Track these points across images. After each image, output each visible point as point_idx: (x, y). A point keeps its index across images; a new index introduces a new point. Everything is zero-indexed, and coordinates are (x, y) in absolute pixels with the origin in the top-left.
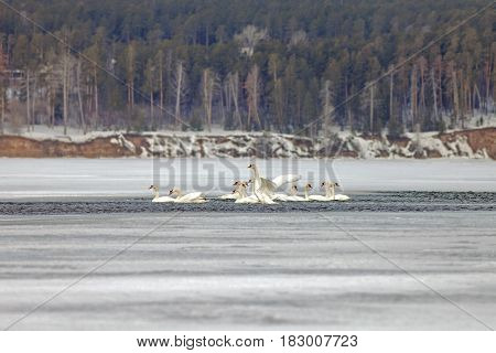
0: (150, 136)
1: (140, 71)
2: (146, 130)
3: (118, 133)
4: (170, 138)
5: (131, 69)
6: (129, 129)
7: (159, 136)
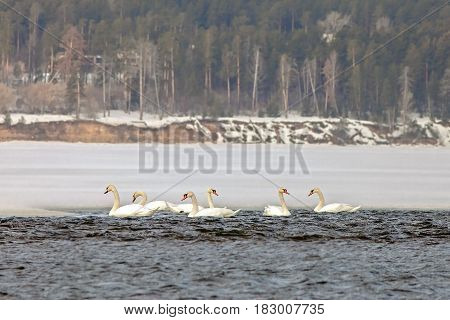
0: (226, 122)
1: (218, 56)
2: (223, 116)
3: (193, 119)
4: (246, 124)
5: (208, 54)
6: (204, 115)
7: (235, 122)
